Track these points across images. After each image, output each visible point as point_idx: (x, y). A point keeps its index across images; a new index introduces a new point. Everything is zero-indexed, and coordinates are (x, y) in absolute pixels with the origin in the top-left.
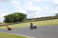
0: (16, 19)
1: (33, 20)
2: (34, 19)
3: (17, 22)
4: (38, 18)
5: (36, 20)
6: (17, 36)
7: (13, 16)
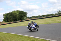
2: (35, 17)
4: (39, 16)
6: (17, 36)
7: (13, 14)
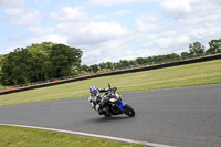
2: (109, 65)
3: (44, 80)
5: (118, 70)
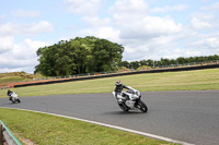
0: (82, 61)
1: (146, 68)
2: (150, 63)
3: (85, 73)
4: (166, 60)
5: (158, 68)
6: (85, 126)
7: (73, 49)
